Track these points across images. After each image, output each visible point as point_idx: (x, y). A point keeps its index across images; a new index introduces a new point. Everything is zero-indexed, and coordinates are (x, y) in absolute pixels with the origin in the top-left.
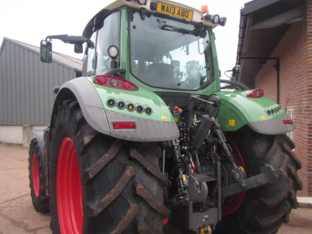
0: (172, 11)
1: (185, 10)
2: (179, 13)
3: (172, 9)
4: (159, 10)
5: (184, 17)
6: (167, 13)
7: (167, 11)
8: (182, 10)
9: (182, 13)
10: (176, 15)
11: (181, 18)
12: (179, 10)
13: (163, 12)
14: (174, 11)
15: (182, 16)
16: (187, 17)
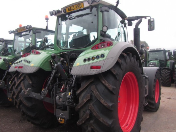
0: (73, 9)
1: (79, 4)
2: (76, 8)
3: (73, 8)
4: (67, 11)
5: (80, 8)
6: (71, 11)
7: (71, 10)
8: (78, 5)
9: (78, 7)
10: (76, 10)
11: (78, 9)
12: (76, 6)
13: (69, 11)
14: (74, 8)
15: (78, 8)
16: (81, 7)
